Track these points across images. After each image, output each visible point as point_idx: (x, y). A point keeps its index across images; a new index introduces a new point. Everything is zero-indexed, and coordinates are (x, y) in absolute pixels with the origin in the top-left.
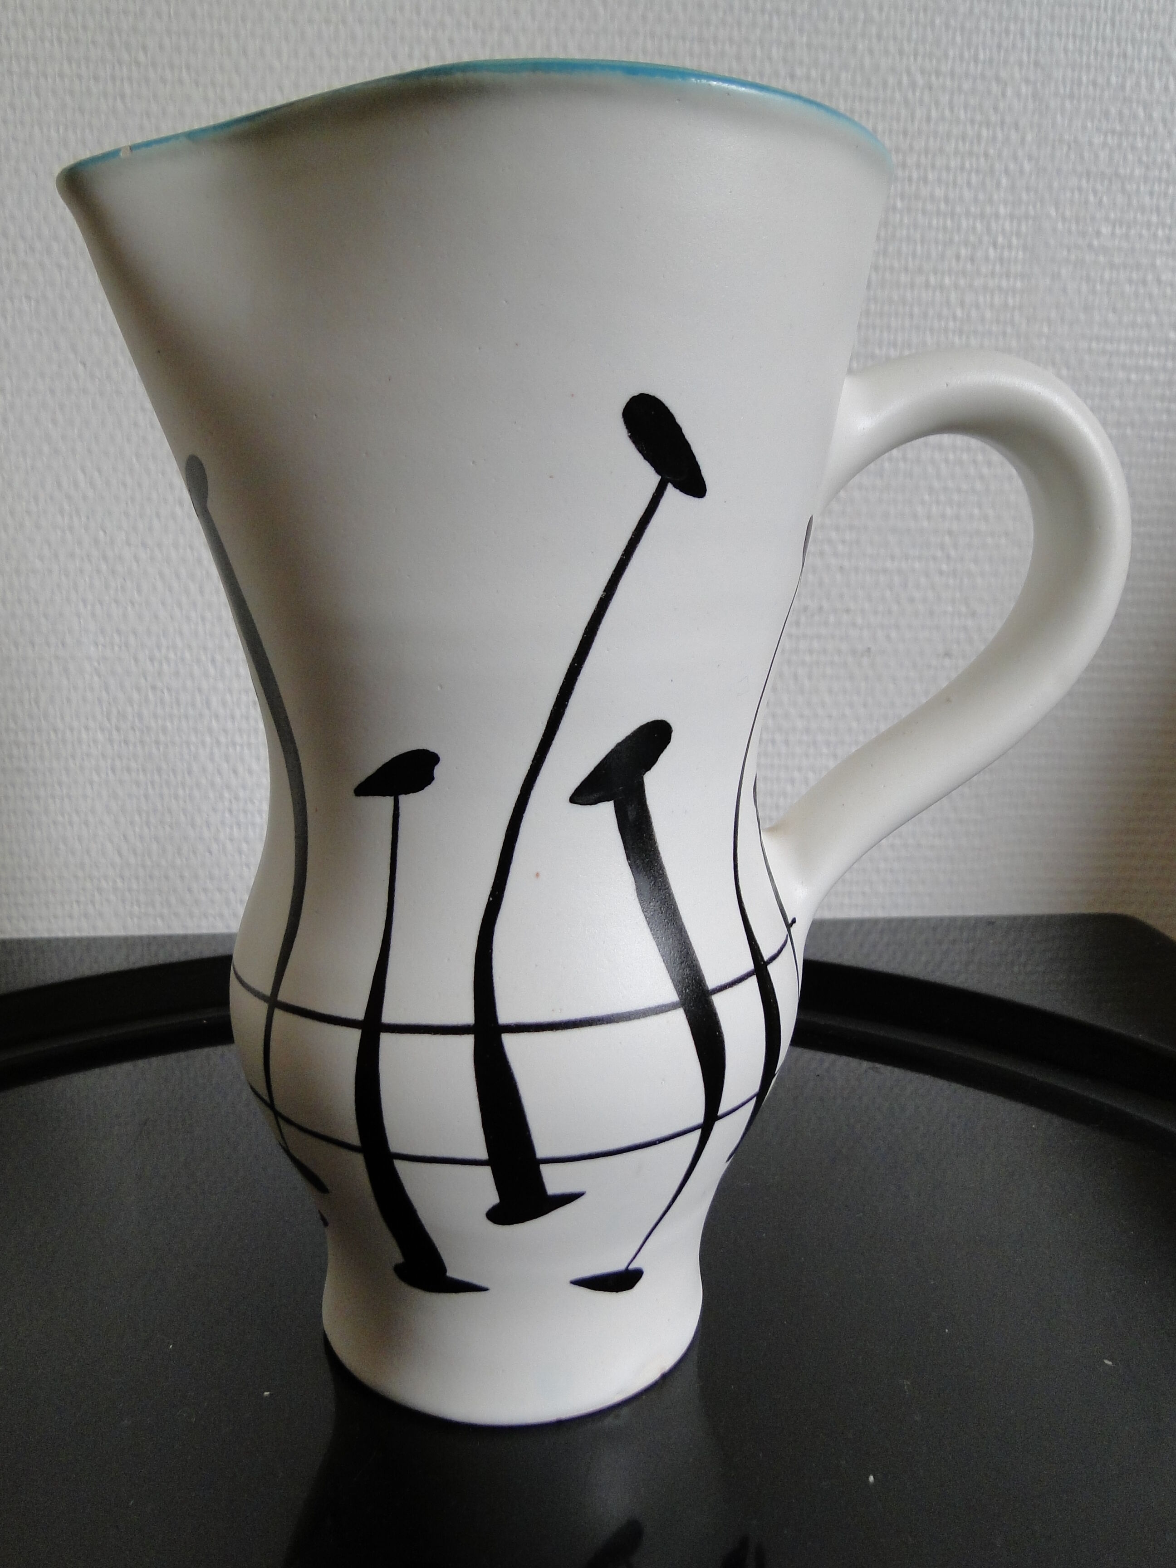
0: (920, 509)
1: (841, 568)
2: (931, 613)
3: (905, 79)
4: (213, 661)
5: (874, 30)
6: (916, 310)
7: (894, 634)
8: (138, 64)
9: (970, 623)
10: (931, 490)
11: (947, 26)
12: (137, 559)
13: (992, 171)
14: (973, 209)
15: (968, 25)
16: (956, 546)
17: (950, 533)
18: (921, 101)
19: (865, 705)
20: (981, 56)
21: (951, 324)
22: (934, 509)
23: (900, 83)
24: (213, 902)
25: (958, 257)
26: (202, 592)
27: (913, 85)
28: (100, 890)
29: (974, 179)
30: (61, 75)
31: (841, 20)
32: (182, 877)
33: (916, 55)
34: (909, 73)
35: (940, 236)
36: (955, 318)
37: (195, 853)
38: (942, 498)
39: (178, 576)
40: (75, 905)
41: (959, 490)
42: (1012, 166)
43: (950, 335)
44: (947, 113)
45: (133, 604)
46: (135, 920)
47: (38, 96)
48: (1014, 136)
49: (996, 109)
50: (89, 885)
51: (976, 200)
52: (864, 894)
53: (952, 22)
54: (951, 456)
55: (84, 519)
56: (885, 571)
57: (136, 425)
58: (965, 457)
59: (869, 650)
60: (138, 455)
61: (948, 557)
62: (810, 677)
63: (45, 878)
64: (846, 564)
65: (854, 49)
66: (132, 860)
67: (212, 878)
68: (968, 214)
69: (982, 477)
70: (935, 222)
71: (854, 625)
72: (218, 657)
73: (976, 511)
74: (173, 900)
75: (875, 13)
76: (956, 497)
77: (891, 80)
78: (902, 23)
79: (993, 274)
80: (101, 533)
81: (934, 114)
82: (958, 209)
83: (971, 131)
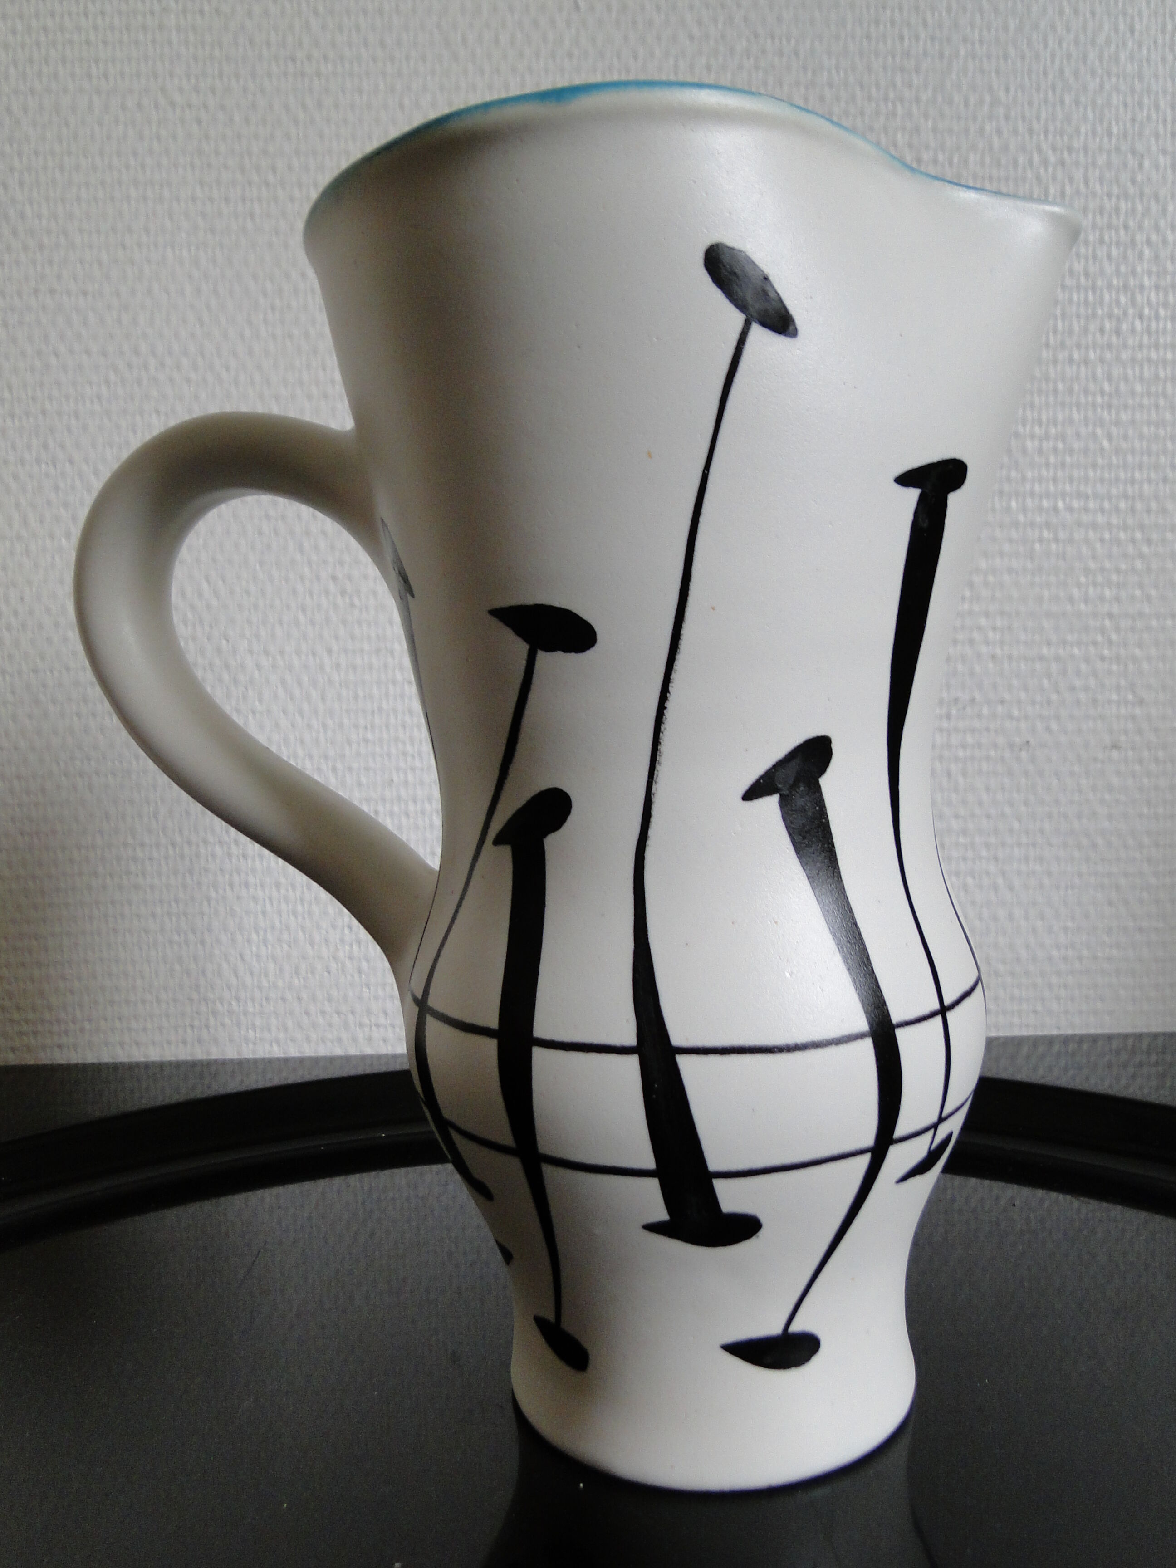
0: (1076, 592)
1: (993, 657)
2: (1095, 701)
3: (1036, 158)
4: (334, 769)
5: (1001, 111)
6: (1060, 386)
7: (1054, 726)
8: (267, 184)
9: (1138, 711)
10: (1087, 571)
11: (1077, 103)
12: (258, 667)
13: (1133, 243)
14: (1115, 282)
15: (1099, 101)
16: (1118, 630)
17: (1110, 616)
18: (1054, 178)
19: (1026, 803)
20: (1115, 130)
21: (1099, 400)
22: (1091, 590)
23: (1031, 163)
24: (330, 1025)
25: (1102, 331)
26: (323, 699)
27: (1045, 162)
28: (215, 1013)
29: (1115, 252)
30: (194, 199)
31: (966, 105)
32: (299, 999)
33: (1046, 133)
34: (1039, 150)
35: (1082, 310)
36: (1102, 393)
37: (313, 973)
38: (1100, 579)
39: (300, 683)
40: (189, 1031)
41: (1118, 571)
42: (1154, 237)
43: (1099, 410)
44: (1082, 187)
45: (254, 712)
46: (251, 1046)
47: (171, 218)
48: (1154, 207)
49: (1133, 182)
50: (204, 1009)
51: (1118, 272)
52: (1035, 1012)
53: (1083, 99)
54: (1107, 536)
55: (207, 628)
56: (1041, 658)
57: (260, 533)
58: (1122, 535)
59: (1028, 743)
60: (261, 563)
61: (1110, 642)
62: (964, 774)
63: (158, 1001)
64: (998, 651)
65: (981, 131)
66: (248, 980)
67: (330, 1000)
68: (1110, 287)
69: (1141, 556)
70: (1075, 297)
71: (1010, 717)
72: (339, 766)
73: (1138, 592)
74: (290, 1023)
75: (1002, 94)
76: (1114, 578)
77: (1021, 159)
78: (1030, 104)
79: (1141, 347)
80: (224, 642)
81: (1068, 190)
82: (1099, 283)
83: (1108, 205)
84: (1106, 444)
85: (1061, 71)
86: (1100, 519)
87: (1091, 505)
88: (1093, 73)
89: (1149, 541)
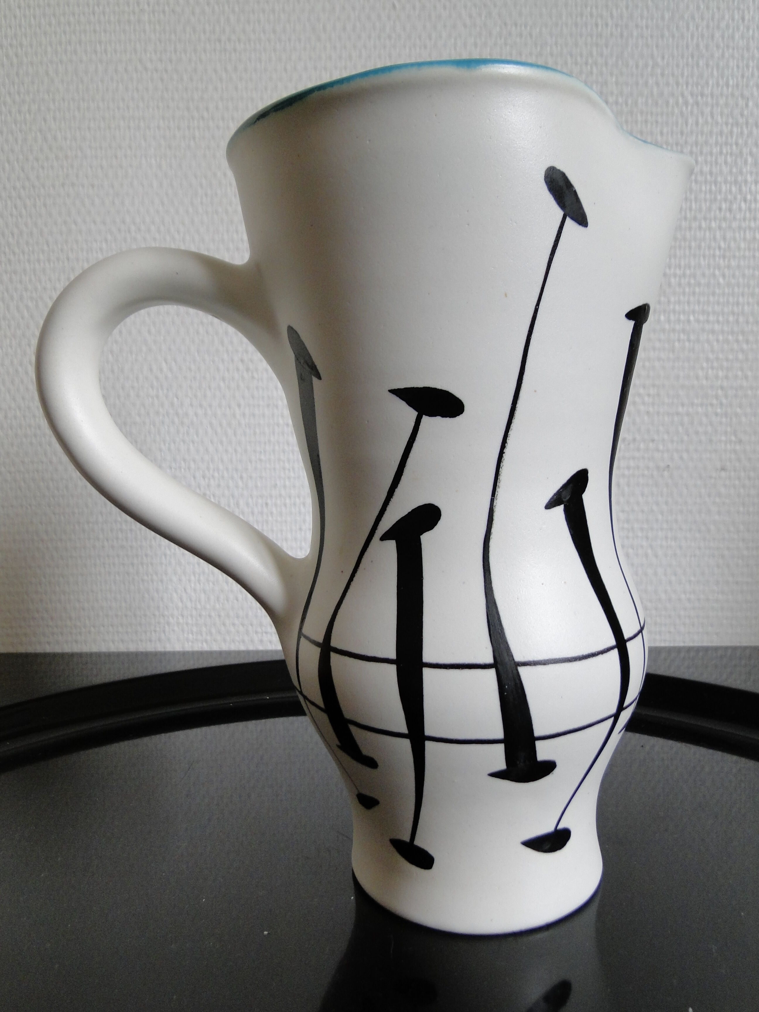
0: (701, 373)
1: (648, 413)
2: (711, 441)
3: (681, 100)
4: (241, 478)
5: (659, 71)
6: (693, 244)
7: (685, 456)
8: (203, 118)
9: (738, 447)
10: (707, 360)
11: (707, 65)
12: (196, 414)
13: (741, 153)
14: (729, 178)
15: (721, 64)
16: (726, 397)
17: (722, 388)
18: (692, 113)
19: (666, 503)
20: (731, 83)
21: (717, 253)
22: (710, 371)
23: (677, 103)
24: (238, 632)
25: (720, 209)
26: (235, 434)
27: (686, 103)
28: (168, 623)
29: (729, 159)
30: (159, 128)
31: (637, 66)
32: (219, 616)
33: (687, 84)
34: (683, 95)
35: (708, 196)
36: (720, 248)
37: (228, 601)
38: (715, 364)
39: (221, 425)
40: (153, 633)
41: (727, 360)
43: (717, 259)
44: (709, 119)
45: (193, 442)
46: (190, 644)
47: (145, 140)
49: (742, 115)
50: (162, 621)
51: (731, 172)
52: (670, 632)
53: (711, 63)
54: (721, 338)
55: (165, 391)
56: (678, 414)
57: (198, 333)
58: (730, 337)
59: (668, 466)
60: (198, 352)
61: (721, 404)
62: (628, 485)
63: (135, 616)
64: (651, 409)
65: (646, 83)
66: (189, 604)
67: (238, 617)
68: (726, 182)
69: (742, 351)
70: (704, 188)
71: (658, 450)
72: (244, 475)
73: (740, 373)
74: (213, 631)
75: (659, 60)
76: (725, 364)
77: (671, 101)
78: (678, 66)
79: (744, 219)
80: (175, 399)
81: (700, 121)
82: (719, 179)
83: (726, 130)
84: (721, 280)
85: (698, 45)
86: (717, 327)
87: (711, 318)
88: (718, 47)
89: (747, 342)
